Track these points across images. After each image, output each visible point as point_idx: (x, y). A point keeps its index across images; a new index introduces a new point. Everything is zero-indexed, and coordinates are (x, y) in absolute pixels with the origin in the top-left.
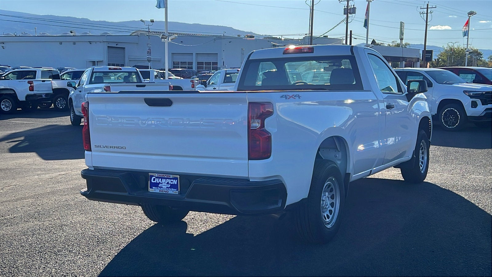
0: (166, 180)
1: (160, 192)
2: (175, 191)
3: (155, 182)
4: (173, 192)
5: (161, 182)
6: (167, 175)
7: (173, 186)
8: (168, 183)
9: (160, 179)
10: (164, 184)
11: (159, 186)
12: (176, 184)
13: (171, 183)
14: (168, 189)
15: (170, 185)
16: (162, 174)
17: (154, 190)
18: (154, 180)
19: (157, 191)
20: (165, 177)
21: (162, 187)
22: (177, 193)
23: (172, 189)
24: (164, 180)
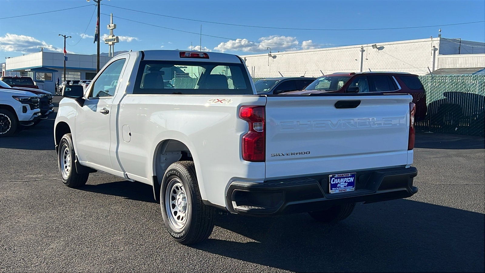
0: (344, 179)
1: (340, 192)
2: (352, 188)
3: (334, 183)
4: (350, 189)
5: (339, 182)
6: (346, 174)
7: (350, 184)
8: (345, 182)
9: (339, 179)
10: (342, 183)
11: (338, 186)
12: (352, 181)
13: (349, 181)
14: (345, 187)
15: (347, 183)
16: (341, 173)
17: (334, 190)
18: (333, 181)
19: (337, 191)
20: (344, 176)
21: (340, 187)
22: (354, 190)
23: (349, 187)
24: (342, 180)
